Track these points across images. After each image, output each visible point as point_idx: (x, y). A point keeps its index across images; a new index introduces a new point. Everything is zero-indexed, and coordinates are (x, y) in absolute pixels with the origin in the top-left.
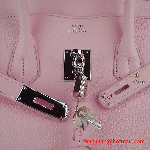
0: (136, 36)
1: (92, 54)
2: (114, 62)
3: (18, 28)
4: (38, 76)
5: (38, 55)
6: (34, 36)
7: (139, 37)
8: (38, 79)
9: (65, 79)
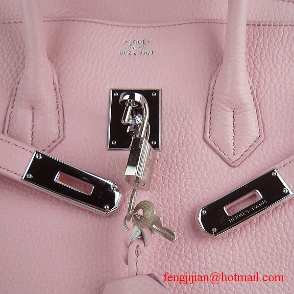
0: (251, 61)
1: (163, 97)
2: (204, 114)
3: (22, 46)
4: (60, 139)
5: (61, 98)
6: (52, 62)
7: (256, 63)
8: (60, 145)
9: (112, 146)
